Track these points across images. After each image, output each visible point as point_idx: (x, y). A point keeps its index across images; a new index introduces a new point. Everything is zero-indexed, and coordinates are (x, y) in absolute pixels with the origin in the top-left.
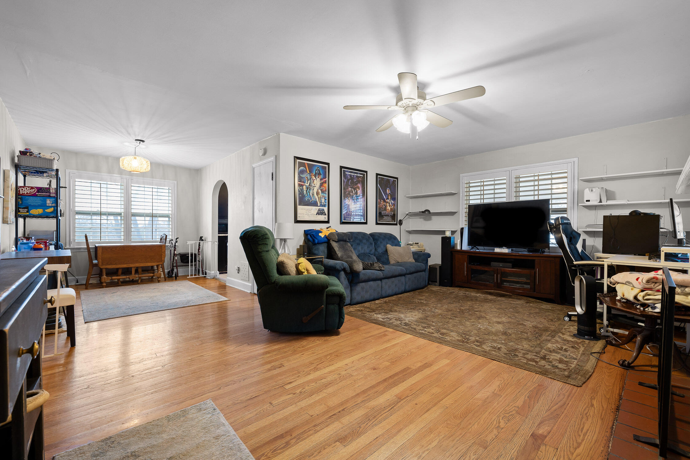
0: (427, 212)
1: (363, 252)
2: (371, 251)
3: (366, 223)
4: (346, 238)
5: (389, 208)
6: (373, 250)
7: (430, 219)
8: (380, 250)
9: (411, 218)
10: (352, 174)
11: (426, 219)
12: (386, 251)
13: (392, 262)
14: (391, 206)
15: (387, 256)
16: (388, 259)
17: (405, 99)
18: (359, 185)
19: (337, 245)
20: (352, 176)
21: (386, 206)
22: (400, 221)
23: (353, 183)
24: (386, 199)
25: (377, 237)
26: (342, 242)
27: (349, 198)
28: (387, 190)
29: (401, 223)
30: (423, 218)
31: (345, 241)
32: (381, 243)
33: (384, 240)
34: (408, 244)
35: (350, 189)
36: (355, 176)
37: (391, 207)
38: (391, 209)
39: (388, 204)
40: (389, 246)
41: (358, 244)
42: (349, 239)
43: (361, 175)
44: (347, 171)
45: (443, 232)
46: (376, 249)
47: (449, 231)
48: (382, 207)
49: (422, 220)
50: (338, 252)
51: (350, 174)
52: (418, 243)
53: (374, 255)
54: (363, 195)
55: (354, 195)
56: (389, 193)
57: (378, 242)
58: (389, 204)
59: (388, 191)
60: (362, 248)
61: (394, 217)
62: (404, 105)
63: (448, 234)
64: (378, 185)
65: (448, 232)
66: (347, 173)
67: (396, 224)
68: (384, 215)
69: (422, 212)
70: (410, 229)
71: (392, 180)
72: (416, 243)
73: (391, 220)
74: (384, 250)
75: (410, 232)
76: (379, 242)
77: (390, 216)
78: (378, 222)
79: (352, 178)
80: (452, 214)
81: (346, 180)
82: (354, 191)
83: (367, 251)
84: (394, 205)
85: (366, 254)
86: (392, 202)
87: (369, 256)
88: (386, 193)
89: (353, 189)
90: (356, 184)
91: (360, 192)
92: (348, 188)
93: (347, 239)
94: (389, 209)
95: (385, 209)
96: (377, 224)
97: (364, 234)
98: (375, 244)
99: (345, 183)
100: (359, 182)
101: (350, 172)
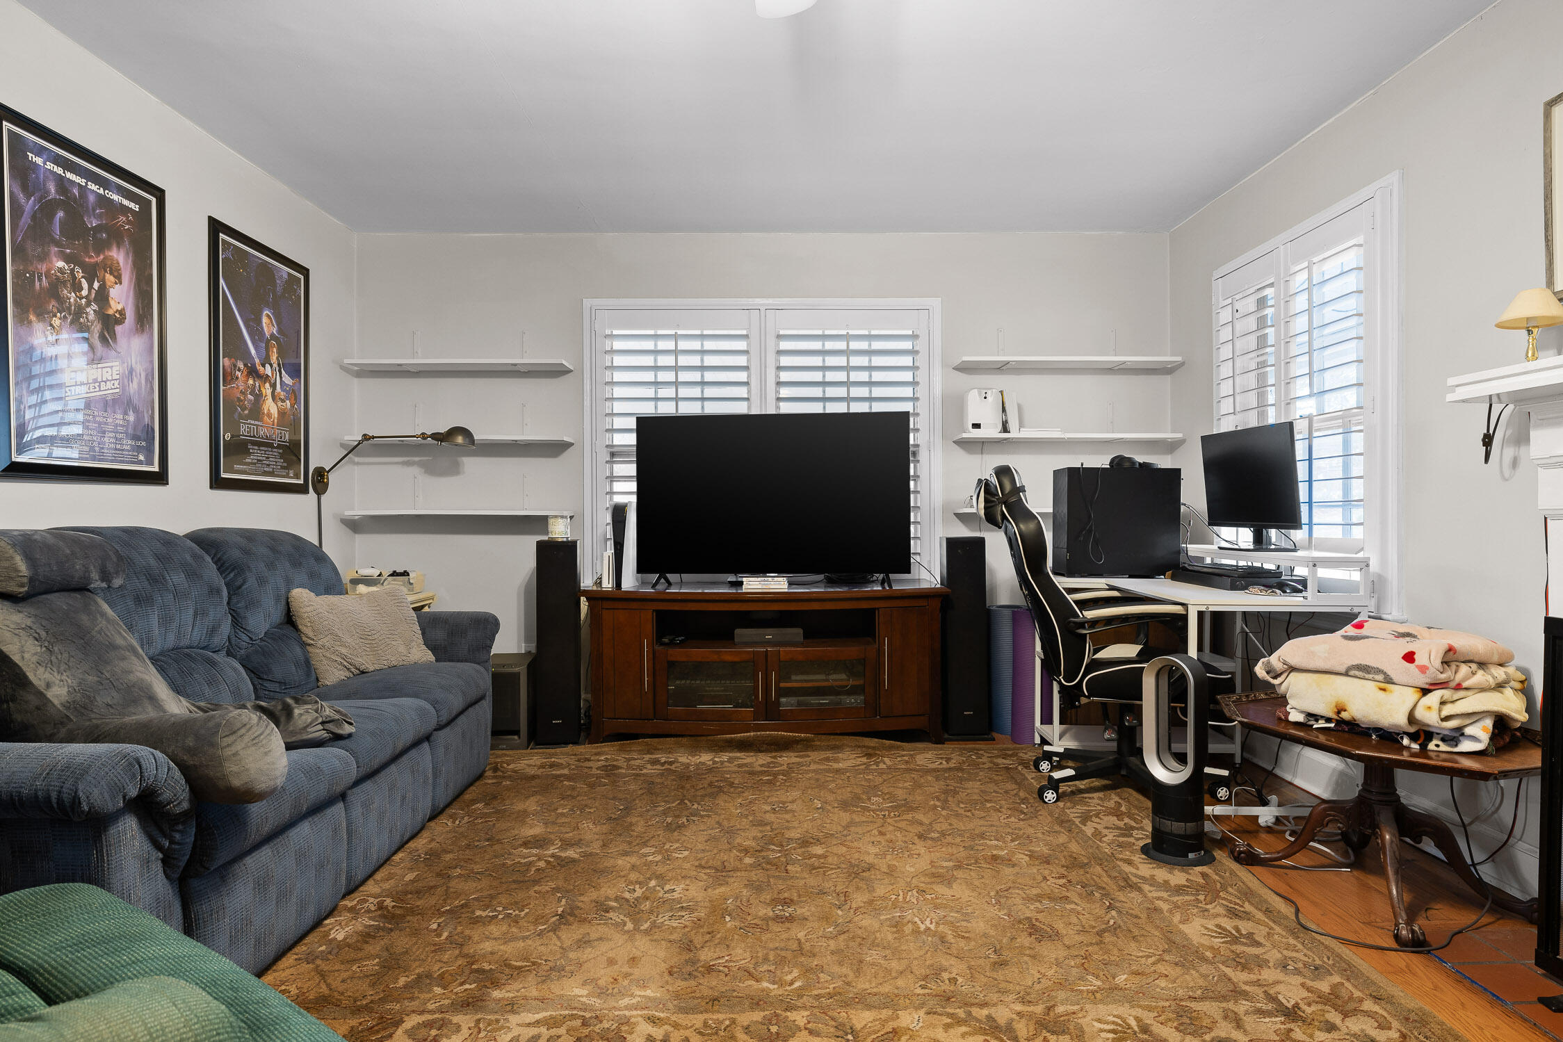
0: (460, 439)
1: (171, 641)
2: (213, 630)
3: (160, 478)
4: (87, 571)
5: (271, 407)
6: (226, 628)
7: (454, 470)
8: (261, 621)
9: (358, 464)
10: (69, 175)
11: (431, 470)
12: (290, 619)
13: (332, 675)
14: (283, 401)
15: (298, 650)
16: (307, 665)
18: (120, 256)
19: (29, 622)
20: (76, 191)
21: (259, 397)
22: (321, 474)
23: (74, 229)
24: (257, 361)
25: (235, 554)
26: (60, 601)
27: (56, 322)
28: (265, 320)
29: (320, 481)
30: (420, 464)
31: (82, 588)
32: (262, 581)
33: (271, 566)
34: (356, 576)
35: (61, 264)
36: (92, 198)
37: (280, 404)
38: (282, 413)
39: (267, 385)
40: (302, 596)
41: (142, 600)
42: (106, 576)
43: (126, 202)
44: (40, 151)
45: (537, 523)
46: (237, 622)
47: (562, 517)
48: (239, 399)
49: (415, 470)
50: (38, 676)
51: (60, 171)
52: (405, 574)
53: (229, 654)
54: (143, 319)
55: (88, 304)
56: (272, 335)
57: (244, 582)
58: (273, 386)
59: (268, 325)
60: (165, 621)
61: (293, 452)
63: (560, 531)
64: (222, 281)
65: (560, 520)
66: (39, 161)
67: (302, 489)
68: (254, 443)
69: (437, 437)
70: (357, 512)
71: (285, 276)
72: (394, 574)
73: (283, 468)
74: (277, 615)
75: (355, 526)
76: (251, 582)
77: (279, 447)
78: (224, 475)
79: (72, 203)
81: (29, 205)
82: (85, 285)
83: (194, 634)
84: (293, 394)
85: (188, 655)
86: (288, 380)
87: (213, 663)
88: (256, 333)
89: (79, 274)
90: (101, 247)
91: (121, 296)
92: (44, 257)
93: (95, 575)
94: (274, 411)
95: (256, 412)
96: (217, 482)
97: (165, 540)
98: (234, 590)
99: (25, 220)
100: (116, 236)
101: (58, 160)
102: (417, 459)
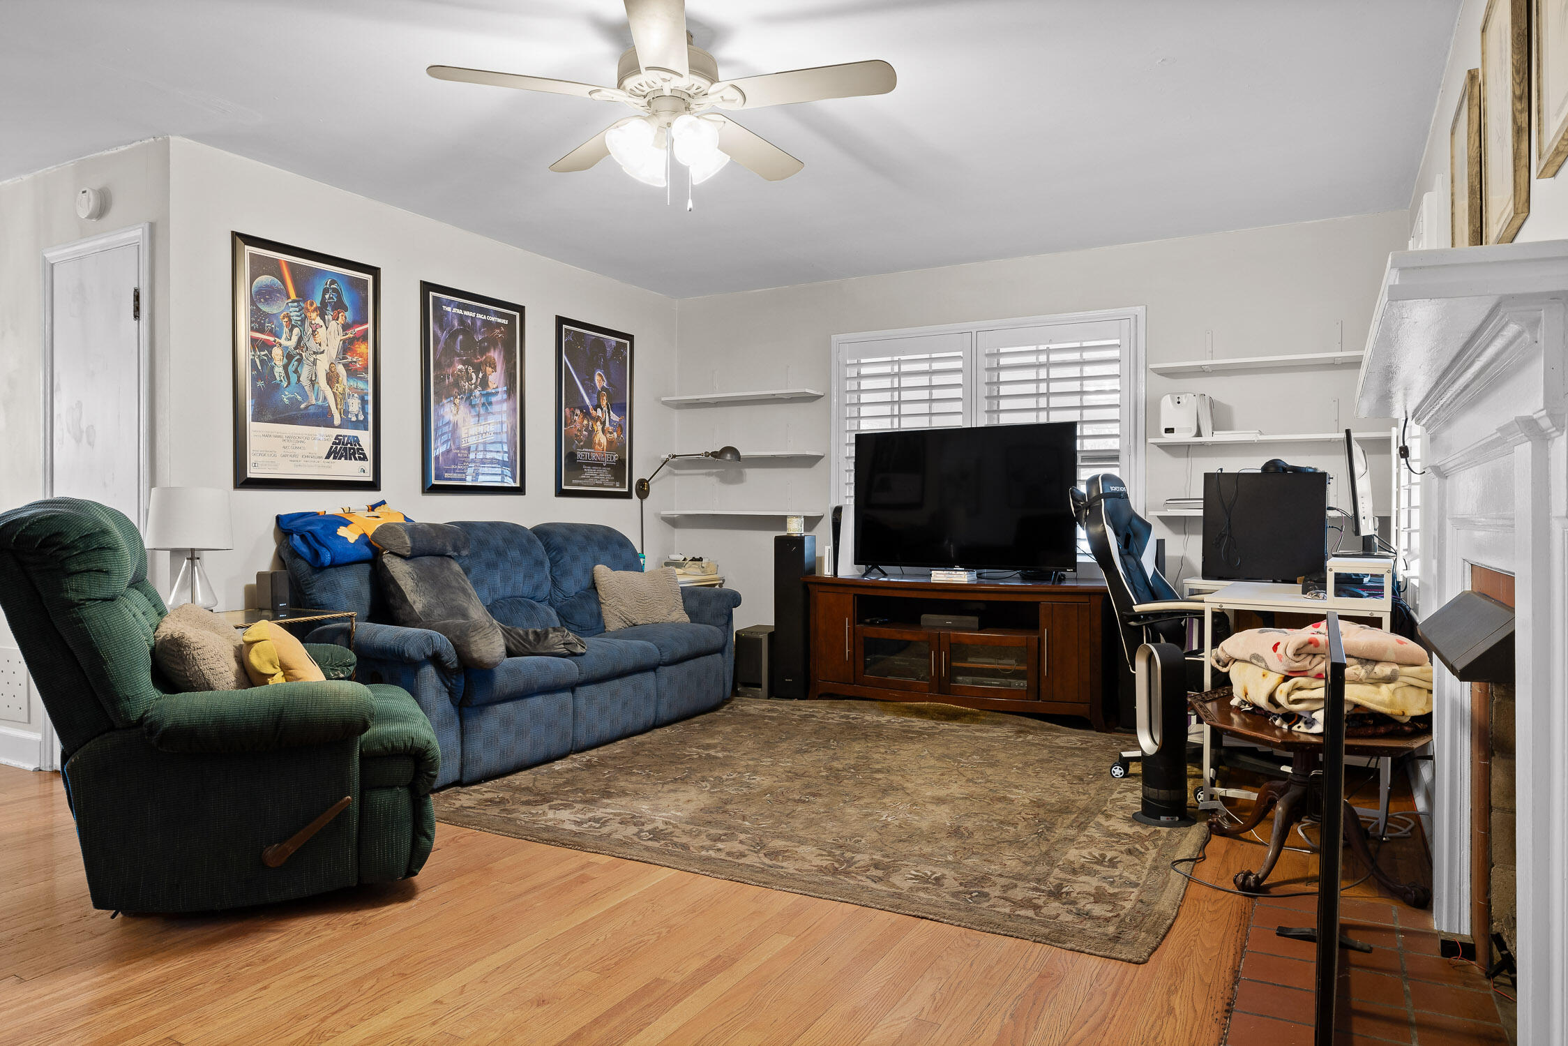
0: (728, 456)
1: (509, 591)
2: (537, 588)
3: (520, 490)
4: (445, 545)
5: (601, 438)
6: (547, 587)
7: (739, 479)
8: (571, 586)
9: (677, 475)
10: (466, 313)
11: (724, 479)
12: (593, 586)
13: (613, 623)
14: (611, 433)
15: (594, 606)
16: (599, 616)
17: (648, 69)
18: (496, 355)
19: (410, 570)
20: (469, 322)
21: (592, 432)
22: (642, 482)
23: (469, 345)
24: (591, 407)
25: (558, 540)
26: (426, 560)
27: (457, 401)
28: (597, 378)
29: (643, 489)
30: (717, 475)
31: (442, 555)
32: (575, 558)
33: (583, 548)
34: (668, 560)
35: (460, 367)
36: (479, 323)
37: (608, 435)
38: (610, 442)
39: (599, 423)
40: (601, 570)
41: (491, 566)
42: (456, 549)
43: (499, 320)
44: (449, 303)
45: (781, 521)
46: (555, 582)
47: (797, 517)
48: (576, 435)
49: (713, 480)
50: (411, 597)
51: (460, 312)
52: (700, 559)
53: (551, 604)
54: (510, 391)
55: (476, 388)
56: (603, 388)
57: (562, 558)
58: (603, 423)
59: (599, 381)
60: (505, 579)
61: (620, 468)
62: (647, 89)
63: (795, 528)
64: (564, 357)
65: (795, 519)
66: (449, 309)
67: (628, 495)
68: (587, 464)
69: (715, 454)
70: (677, 512)
71: (614, 344)
72: (694, 559)
73: (610, 480)
74: (586, 583)
75: (674, 522)
76: (567, 558)
77: (608, 466)
78: (564, 487)
79: (467, 328)
80: (809, 461)
81: (443, 336)
82: (474, 376)
83: (525, 588)
84: (620, 427)
85: (520, 602)
86: (615, 417)
87: (533, 607)
88: (590, 388)
89: (471, 369)
90: (484, 351)
91: (496, 378)
92: (451, 365)
93: (449, 548)
94: (604, 440)
95: (590, 442)
96: (560, 493)
97: (514, 530)
98: (554, 563)
99: (441, 345)
100: (493, 343)
101: (460, 306)
102: (714, 471)
